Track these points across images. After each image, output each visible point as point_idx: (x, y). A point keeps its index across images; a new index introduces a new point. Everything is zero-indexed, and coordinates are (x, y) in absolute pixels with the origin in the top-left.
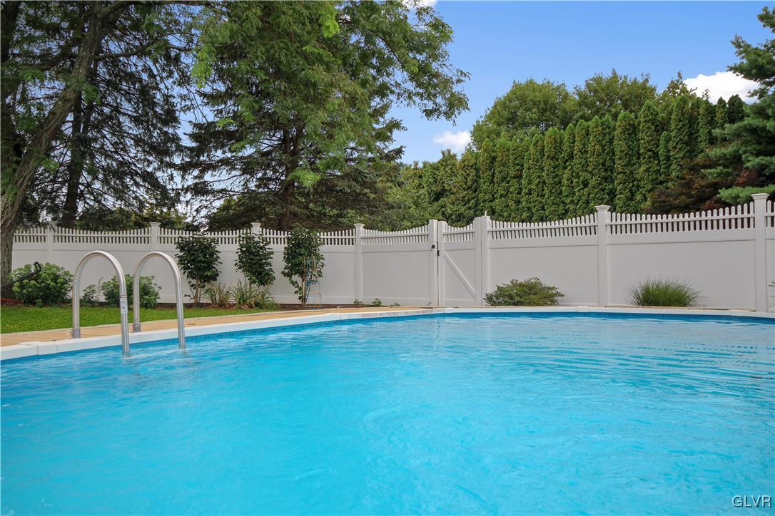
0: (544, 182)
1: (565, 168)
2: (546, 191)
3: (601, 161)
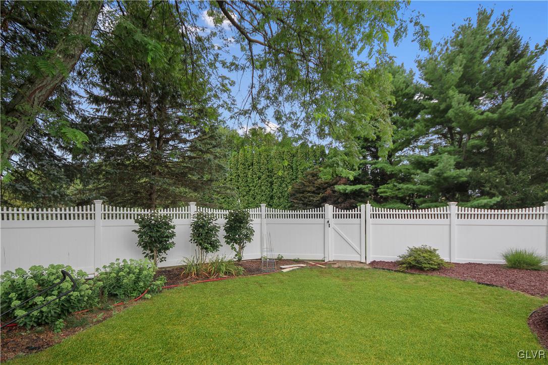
0: (239, 176)
1: (249, 170)
2: (240, 180)
3: (267, 168)
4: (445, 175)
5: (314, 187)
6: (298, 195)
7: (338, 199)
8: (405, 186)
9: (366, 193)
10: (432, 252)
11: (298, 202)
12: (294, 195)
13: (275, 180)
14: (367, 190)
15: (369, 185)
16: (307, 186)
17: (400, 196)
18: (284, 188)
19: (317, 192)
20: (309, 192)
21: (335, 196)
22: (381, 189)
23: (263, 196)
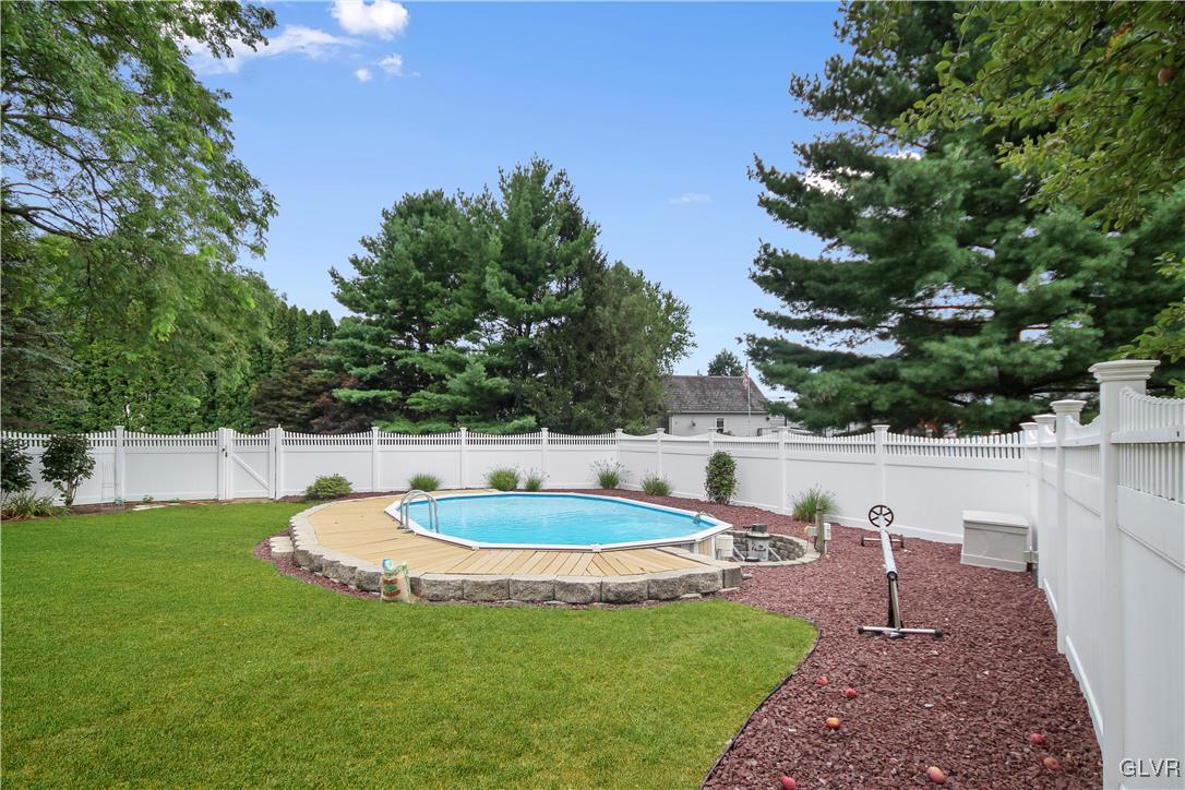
4: (477, 384)
5: (300, 389)
6: (268, 403)
7: (342, 412)
8: (437, 396)
11: (268, 415)
12: (261, 402)
14: (389, 400)
15: (392, 391)
16: (286, 387)
17: (443, 410)
19: (303, 398)
21: (335, 408)
22: (413, 398)
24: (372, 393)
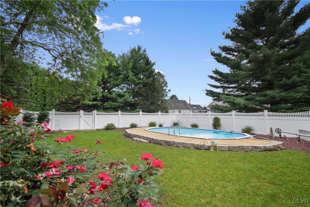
4: (127, 100)
5: (73, 101)
6: (63, 105)
7: (85, 108)
8: (114, 104)
9: (99, 106)
10: (113, 125)
11: (63, 108)
12: (60, 104)
13: (47, 96)
14: (99, 104)
15: (100, 102)
16: (68, 101)
17: (113, 107)
18: (54, 100)
19: (74, 104)
20: (70, 103)
21: (84, 106)
22: (105, 104)
23: (38, 104)
24: (95, 103)
